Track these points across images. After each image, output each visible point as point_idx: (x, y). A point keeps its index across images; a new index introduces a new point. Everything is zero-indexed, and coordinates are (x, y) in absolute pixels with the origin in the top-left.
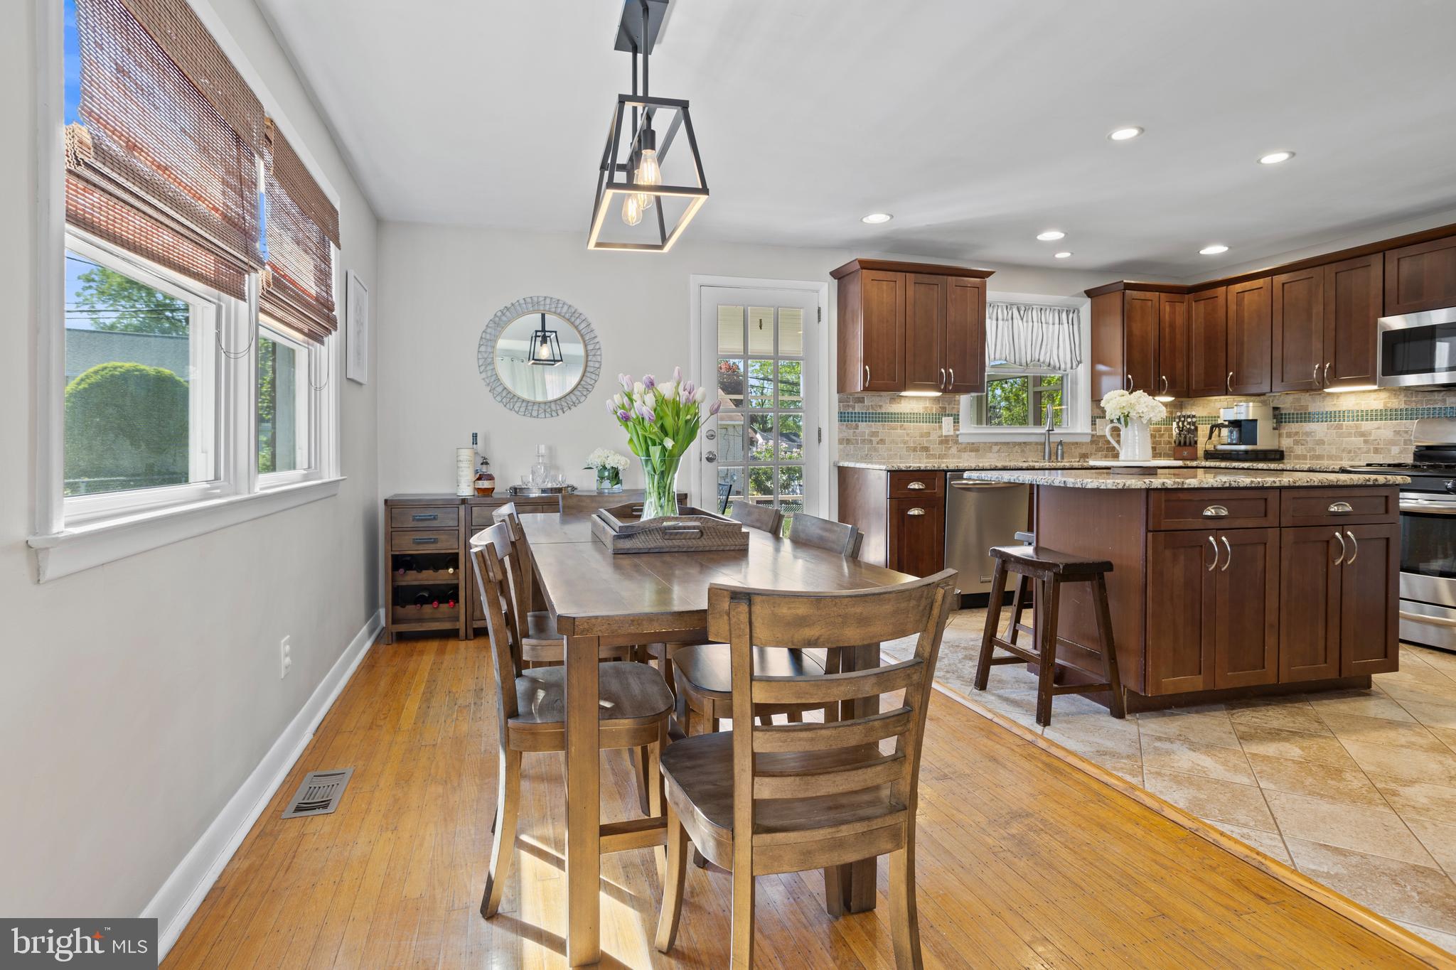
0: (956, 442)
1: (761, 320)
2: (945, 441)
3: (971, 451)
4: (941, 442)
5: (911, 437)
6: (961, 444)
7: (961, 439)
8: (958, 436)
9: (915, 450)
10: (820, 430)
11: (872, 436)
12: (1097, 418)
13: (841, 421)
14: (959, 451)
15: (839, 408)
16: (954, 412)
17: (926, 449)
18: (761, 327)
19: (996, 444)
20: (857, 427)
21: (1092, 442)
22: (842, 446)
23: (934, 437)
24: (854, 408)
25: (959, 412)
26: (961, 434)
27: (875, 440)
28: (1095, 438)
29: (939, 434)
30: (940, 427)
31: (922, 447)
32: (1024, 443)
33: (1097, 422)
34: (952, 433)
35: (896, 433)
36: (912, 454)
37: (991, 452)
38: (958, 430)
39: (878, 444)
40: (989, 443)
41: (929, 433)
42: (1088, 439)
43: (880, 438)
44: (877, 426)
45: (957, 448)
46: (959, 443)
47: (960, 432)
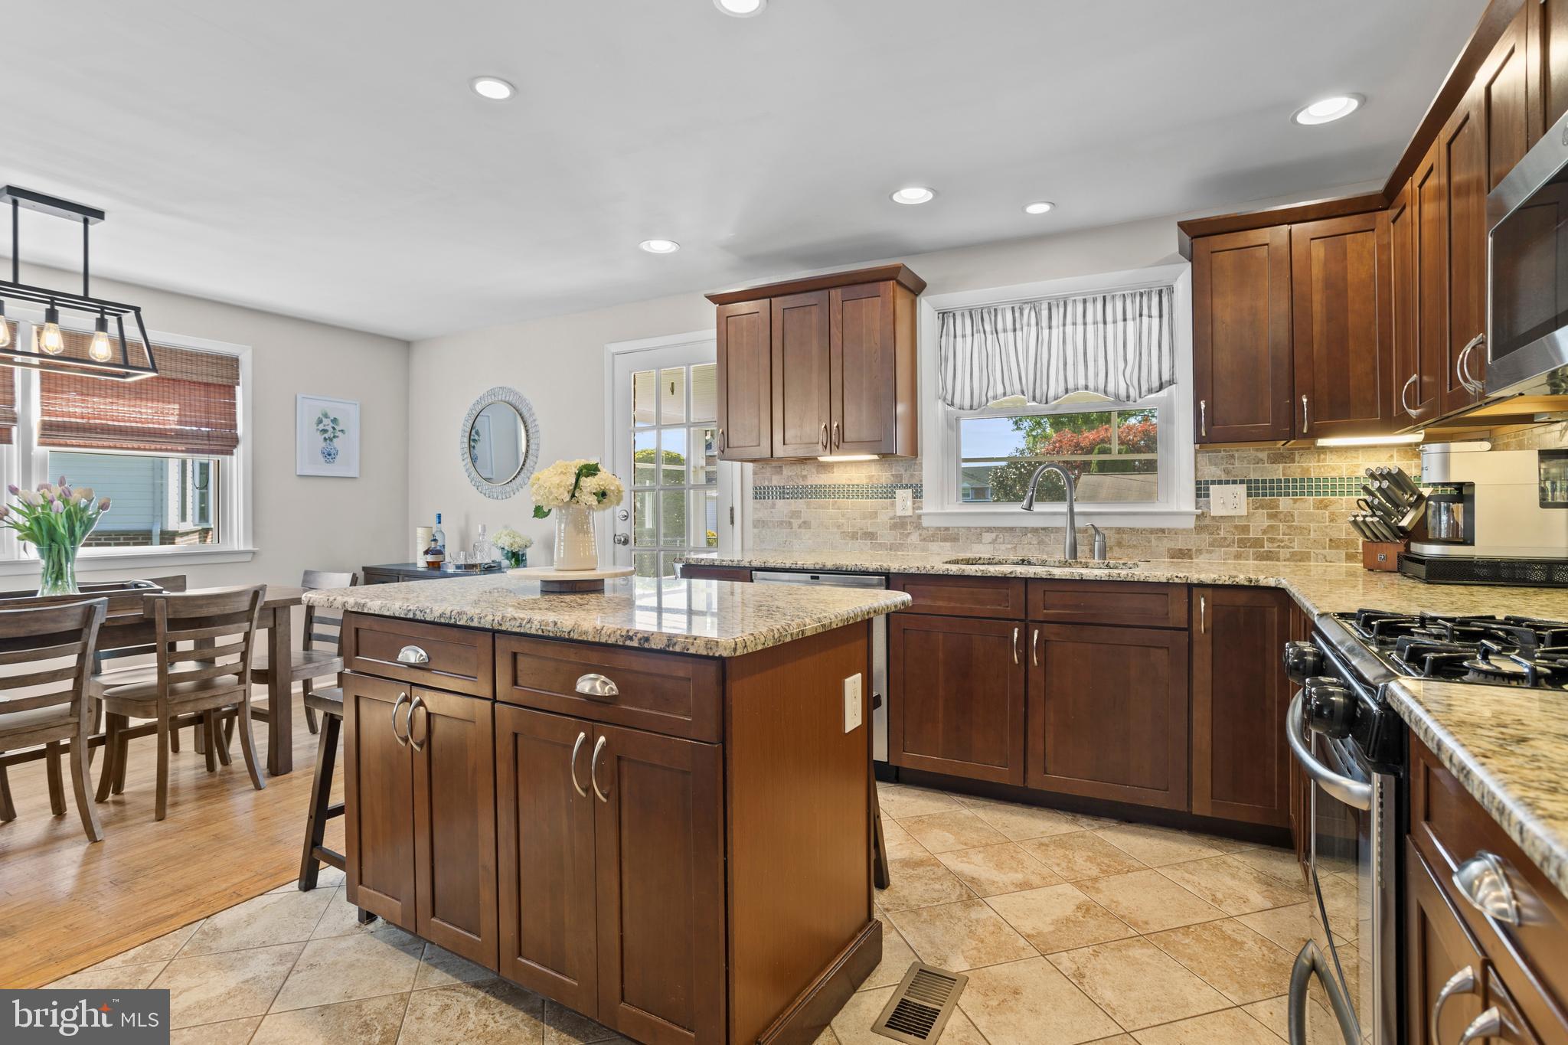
0: (918, 526)
1: (673, 384)
2: (900, 524)
3: (945, 540)
4: (894, 527)
5: (849, 518)
6: (927, 529)
7: (925, 522)
8: (919, 517)
9: (854, 536)
10: (732, 509)
11: (791, 518)
12: (1213, 482)
13: (756, 498)
14: (924, 540)
15: (755, 481)
16: (914, 482)
17: (871, 536)
18: (673, 392)
19: (989, 530)
20: (773, 506)
21: (1199, 529)
22: (756, 531)
23: (884, 517)
24: (770, 480)
25: (921, 481)
26: (925, 514)
27: (796, 523)
28: (1207, 522)
29: (891, 514)
30: (893, 505)
31: (865, 533)
32: (1043, 529)
33: (1211, 492)
34: (909, 512)
35: (827, 511)
36: (850, 542)
37: (981, 542)
38: (921, 508)
39: (800, 527)
40: (976, 528)
41: (876, 513)
42: (1190, 523)
43: (803, 520)
44: (799, 504)
45: (920, 535)
46: (923, 528)
47: (924, 511)
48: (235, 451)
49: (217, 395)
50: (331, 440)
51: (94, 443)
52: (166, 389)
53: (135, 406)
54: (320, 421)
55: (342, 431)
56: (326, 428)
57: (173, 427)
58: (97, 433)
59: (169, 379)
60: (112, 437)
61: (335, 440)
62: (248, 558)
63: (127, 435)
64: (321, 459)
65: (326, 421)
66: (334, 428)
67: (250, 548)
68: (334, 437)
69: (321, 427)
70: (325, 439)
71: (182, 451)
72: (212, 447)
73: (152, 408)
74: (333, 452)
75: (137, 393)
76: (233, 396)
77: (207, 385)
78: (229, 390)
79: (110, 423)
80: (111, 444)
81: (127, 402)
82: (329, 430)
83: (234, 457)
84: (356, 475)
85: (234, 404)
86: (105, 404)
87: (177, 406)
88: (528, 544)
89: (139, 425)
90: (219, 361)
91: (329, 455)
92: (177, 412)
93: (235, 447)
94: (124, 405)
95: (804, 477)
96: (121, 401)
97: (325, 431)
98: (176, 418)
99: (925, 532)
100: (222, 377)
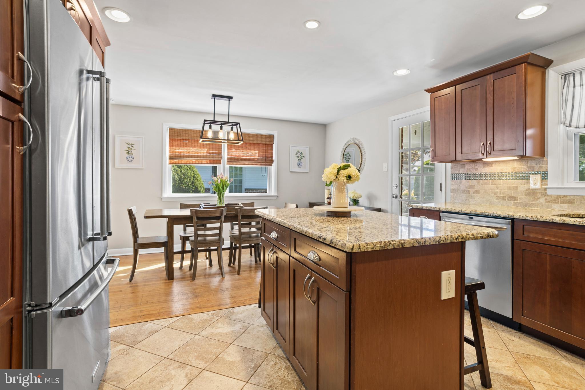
0: (545, 194)
1: (416, 131)
2: (532, 193)
3: (563, 203)
4: (528, 194)
5: (501, 190)
6: (551, 196)
7: (549, 192)
8: (545, 189)
9: (504, 198)
10: (441, 184)
11: (469, 189)
13: (452, 179)
14: (549, 202)
15: (452, 171)
16: (542, 170)
17: (514, 199)
18: (416, 134)
20: (460, 183)
22: (452, 194)
23: (522, 189)
24: (459, 171)
25: (547, 170)
26: (549, 188)
27: (471, 191)
29: (527, 187)
30: (528, 183)
31: (510, 197)
34: (538, 186)
35: (489, 185)
36: (501, 202)
38: (546, 185)
39: (474, 193)
41: (517, 187)
43: (475, 190)
44: (474, 182)
45: (546, 199)
46: (548, 196)
47: (549, 186)
48: (273, 164)
49: (268, 147)
50: (300, 160)
51: (239, 163)
52: (255, 146)
53: (247, 152)
54: (297, 154)
55: (304, 157)
56: (299, 156)
57: (257, 158)
58: (239, 160)
59: (256, 143)
60: (242, 161)
61: (301, 160)
62: (276, 198)
63: (246, 161)
64: (297, 166)
65: (299, 154)
66: (301, 156)
67: (276, 195)
68: (301, 159)
69: (297, 156)
70: (298, 160)
71: (259, 165)
72: (266, 163)
73: (252, 152)
74: (301, 164)
75: (248, 148)
76: (272, 147)
77: (266, 144)
78: (271, 145)
79: (242, 157)
80: (242, 163)
81: (246, 151)
82: (300, 157)
83: (272, 166)
84: (308, 171)
85: (273, 150)
86: (241, 152)
87: (258, 151)
88: (360, 197)
89: (249, 158)
90: (269, 137)
91: (300, 165)
92: (258, 153)
93: (273, 163)
94: (245, 152)
95: (477, 169)
96: (244, 151)
97: (298, 157)
98: (257, 155)
99: (549, 198)
100: (269, 142)
